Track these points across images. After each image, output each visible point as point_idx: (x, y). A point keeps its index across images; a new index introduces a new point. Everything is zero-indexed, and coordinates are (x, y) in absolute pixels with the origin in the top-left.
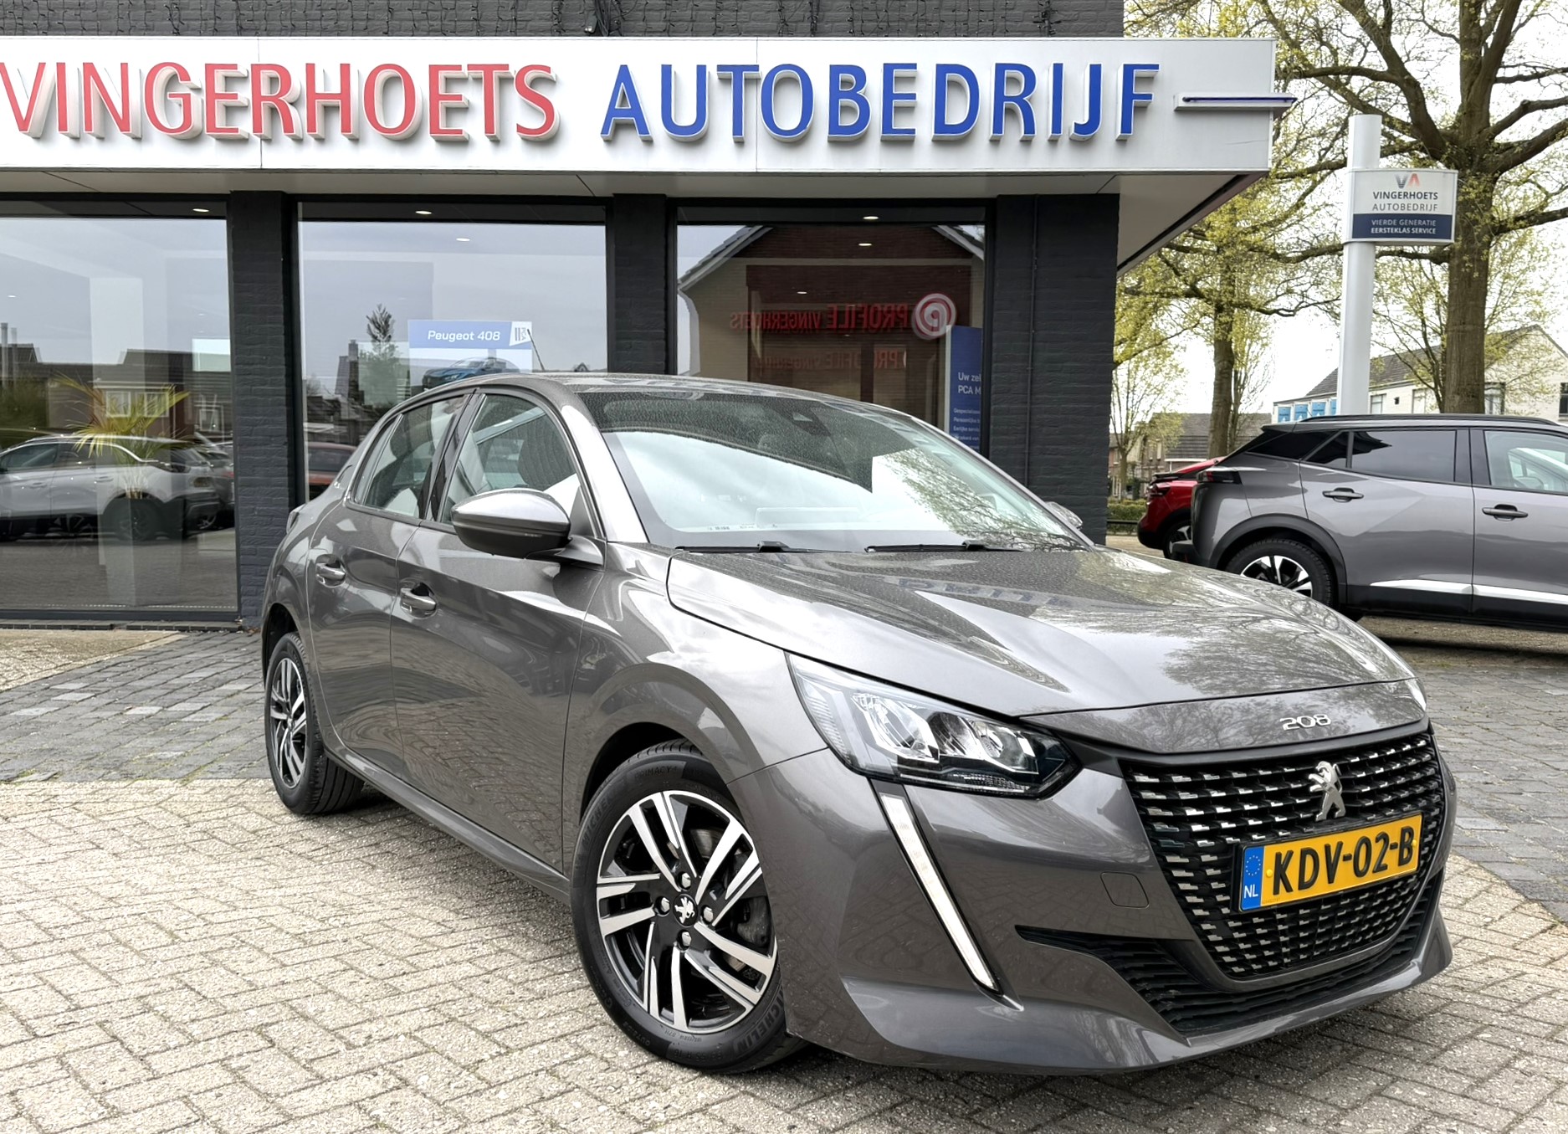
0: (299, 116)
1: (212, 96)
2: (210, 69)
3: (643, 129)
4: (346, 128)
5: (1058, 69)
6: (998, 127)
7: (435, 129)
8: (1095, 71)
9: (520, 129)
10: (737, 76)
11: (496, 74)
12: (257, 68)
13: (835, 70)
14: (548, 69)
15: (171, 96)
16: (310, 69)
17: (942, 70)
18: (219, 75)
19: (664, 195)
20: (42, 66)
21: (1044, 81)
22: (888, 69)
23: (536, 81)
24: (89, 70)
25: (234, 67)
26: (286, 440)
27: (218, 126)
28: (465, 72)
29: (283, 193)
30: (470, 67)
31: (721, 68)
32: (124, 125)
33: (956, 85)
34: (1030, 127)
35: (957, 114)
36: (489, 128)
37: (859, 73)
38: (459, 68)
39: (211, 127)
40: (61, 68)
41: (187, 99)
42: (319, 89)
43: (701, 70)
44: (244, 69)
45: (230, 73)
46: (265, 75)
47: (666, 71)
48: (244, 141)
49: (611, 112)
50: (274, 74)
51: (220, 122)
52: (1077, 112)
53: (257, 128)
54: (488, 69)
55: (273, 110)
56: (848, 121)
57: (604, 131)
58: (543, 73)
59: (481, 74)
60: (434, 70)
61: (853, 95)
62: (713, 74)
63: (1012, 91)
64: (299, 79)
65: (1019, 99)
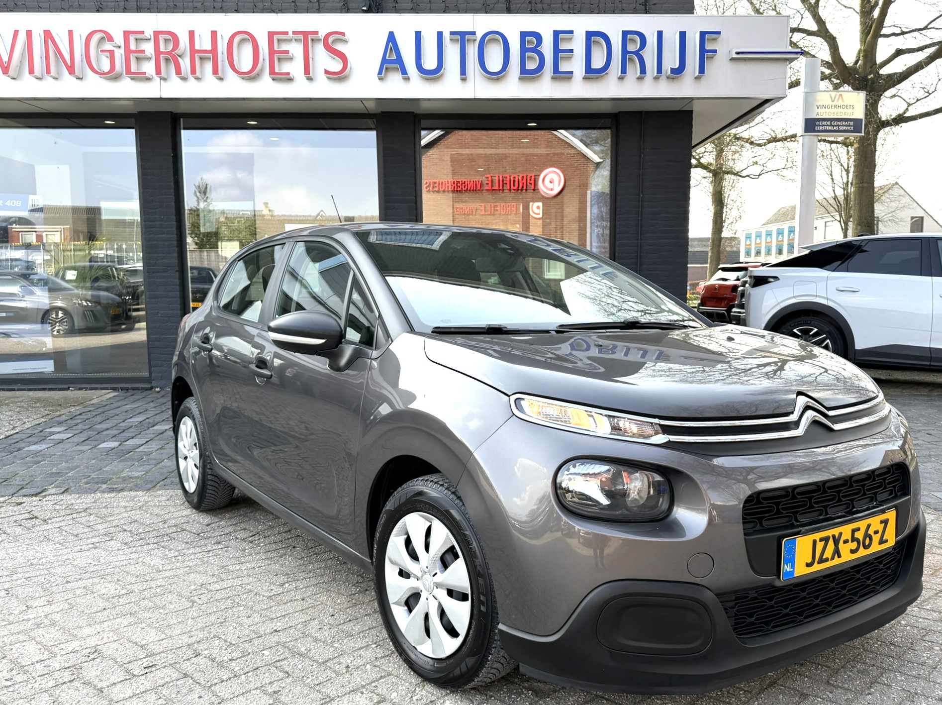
0: (185, 63)
1: (128, 51)
2: (127, 34)
3: (404, 72)
4: (215, 71)
5: (660, 34)
6: (624, 71)
7: (272, 72)
8: (683, 35)
9: (327, 72)
10: (462, 37)
11: (310, 37)
12: (157, 34)
13: (524, 35)
14: (343, 34)
15: (102, 51)
16: (192, 34)
17: (589, 35)
18: (132, 38)
19: (413, 112)
20: (16, 33)
21: (652, 40)
22: (556, 34)
24: (48, 35)
25: (142, 32)
26: (177, 269)
27: (132, 71)
28: (290, 35)
29: (171, 112)
30: (294, 33)
31: (452, 33)
32: (71, 70)
33: (596, 42)
34: (643, 70)
35: (598, 62)
36: (307, 71)
37: (538, 36)
38: (287, 33)
39: (128, 72)
40: (29, 33)
41: (112, 53)
42: (197, 47)
43: (440, 35)
44: (149, 33)
45: (139, 36)
46: (161, 38)
47: (418, 35)
48: (148, 79)
49: (384, 61)
50: (169, 37)
51: (133, 69)
53: (158, 72)
54: (305, 34)
55: (167, 60)
56: (531, 66)
57: (380, 73)
58: (340, 37)
59: (301, 37)
60: (271, 35)
61: (535, 50)
62: (446, 36)
63: (630, 48)
64: (184, 41)
65: (637, 53)
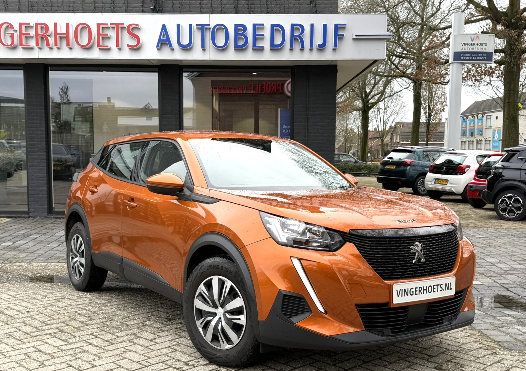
0: (51, 40)
1: (21, 34)
2: (21, 25)
3: (171, 46)
4: (68, 45)
5: (312, 25)
6: (292, 45)
7: (99, 45)
8: (325, 26)
9: (128, 46)
10: (202, 27)
11: (120, 26)
12: (37, 24)
13: (236, 26)
14: (138, 25)
15: (7, 34)
16: (55, 25)
17: (273, 26)
18: (24, 27)
19: (178, 65)
21: (307, 29)
22: (254, 25)
23: (133, 29)
26: (45, 150)
27: (23, 44)
29: (44, 64)
30: (111, 24)
31: (197, 25)
33: (277, 31)
34: (303, 45)
35: (278, 41)
36: (118, 45)
37: (244, 27)
38: (107, 24)
41: (13, 34)
42: (59, 31)
43: (190, 26)
44: (32, 24)
45: (28, 25)
46: (39, 26)
47: (178, 26)
48: (32, 48)
49: (160, 40)
50: (43, 26)
52: (318, 40)
53: (37, 44)
54: (117, 25)
55: (42, 38)
56: (241, 43)
57: (157, 46)
58: (135, 26)
60: (98, 25)
61: (242, 34)
62: (194, 26)
63: (297, 33)
64: (51, 28)
65: (299, 36)
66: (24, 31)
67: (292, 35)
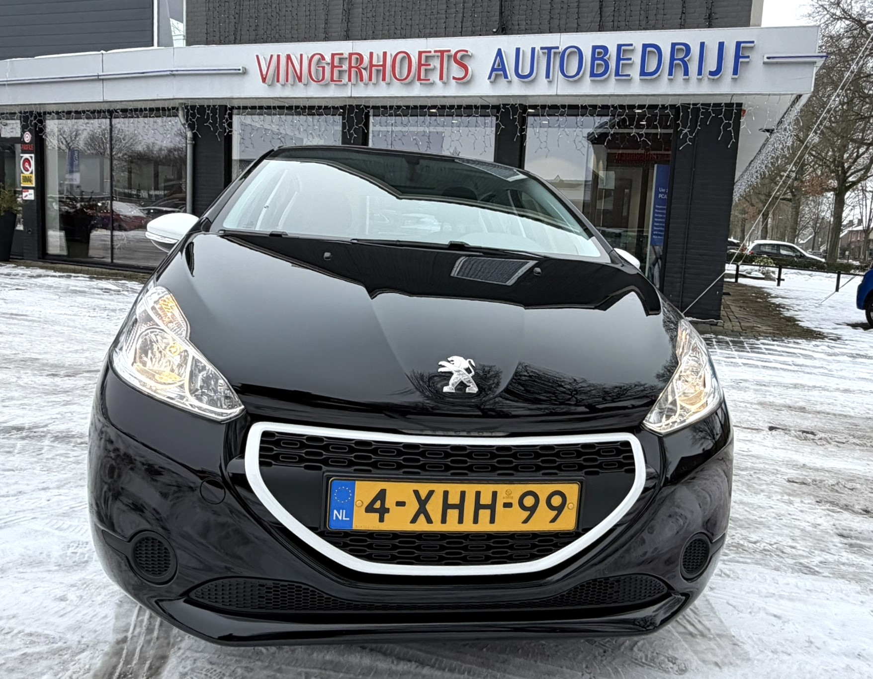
0: (366, 75)
1: (333, 67)
3: (506, 77)
4: (384, 80)
5: (702, 45)
6: (670, 73)
7: (419, 79)
8: (721, 45)
10: (549, 51)
11: (445, 54)
12: (351, 55)
13: (594, 48)
14: (467, 51)
15: (318, 67)
16: (371, 54)
17: (645, 46)
18: (336, 58)
20: (272, 56)
21: (695, 50)
22: (619, 46)
23: (462, 57)
24: (289, 57)
25: (342, 54)
27: (335, 79)
28: (433, 53)
29: (364, 106)
30: (435, 51)
31: (542, 48)
32: (300, 80)
33: (651, 53)
34: (686, 73)
35: (652, 66)
36: (442, 77)
37: (605, 48)
38: (430, 52)
39: (332, 80)
40: (278, 56)
41: (323, 68)
42: (374, 63)
43: (533, 49)
44: (346, 55)
45: (341, 57)
46: (354, 57)
48: (345, 85)
49: (493, 69)
50: (357, 57)
53: (350, 80)
54: (442, 52)
55: (356, 72)
56: (598, 71)
57: (490, 78)
58: (464, 53)
59: (440, 54)
60: (420, 53)
61: (602, 59)
62: (538, 49)
63: (679, 56)
64: (366, 59)
65: (682, 60)
66: (336, 63)
67: (672, 59)
